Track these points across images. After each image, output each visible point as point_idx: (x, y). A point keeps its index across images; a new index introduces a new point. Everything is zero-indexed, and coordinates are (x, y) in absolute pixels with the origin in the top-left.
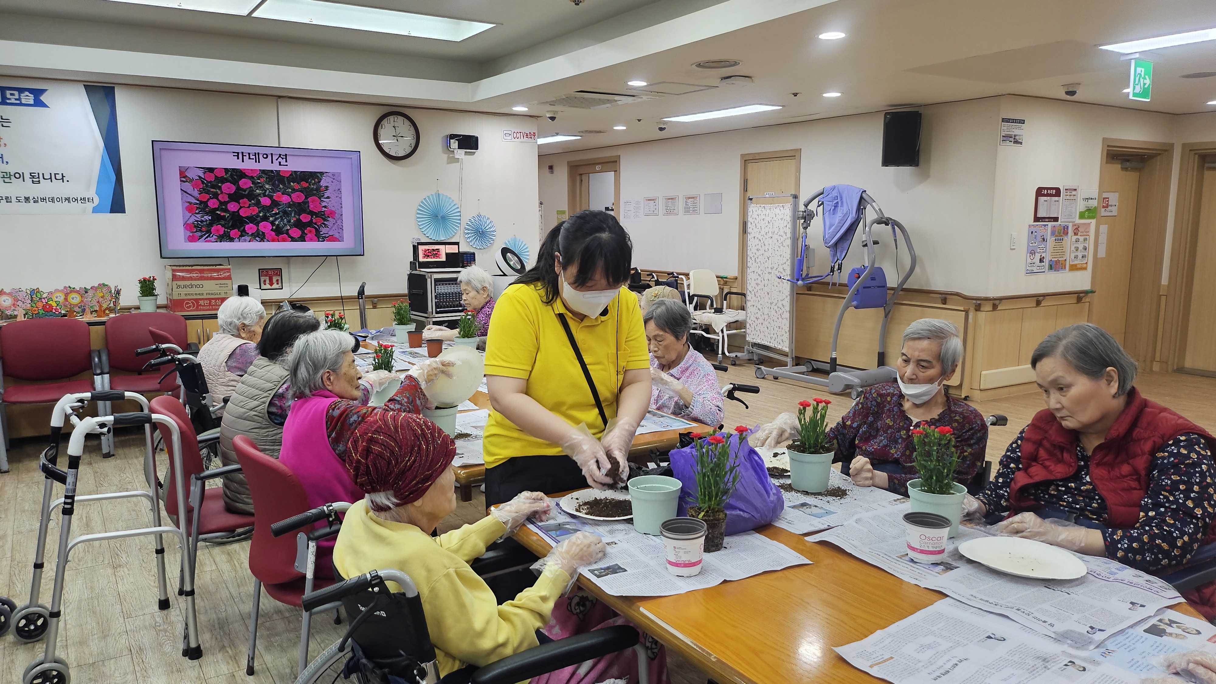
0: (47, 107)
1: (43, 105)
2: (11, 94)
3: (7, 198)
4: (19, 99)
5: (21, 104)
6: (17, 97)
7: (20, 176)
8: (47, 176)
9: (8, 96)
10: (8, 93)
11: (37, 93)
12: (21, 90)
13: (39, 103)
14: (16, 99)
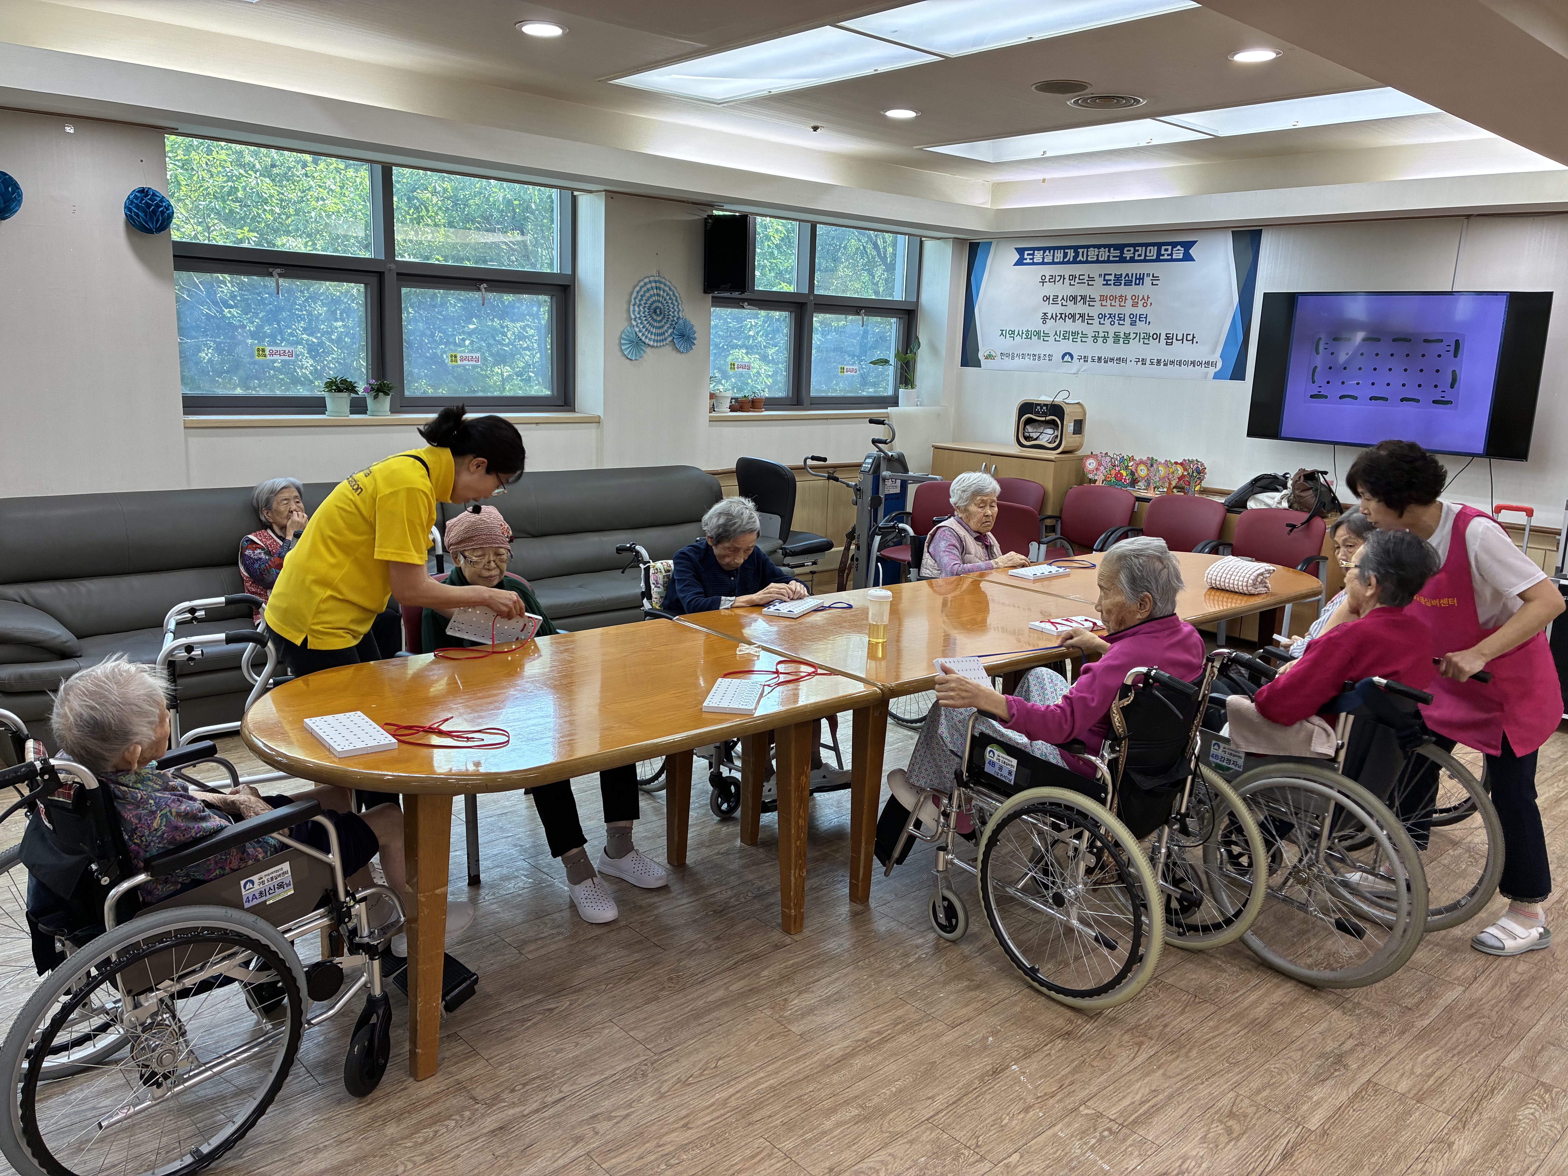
0: (1193, 260)
1: (1191, 259)
2: (1166, 250)
3: (1143, 360)
4: (1171, 255)
5: (1172, 260)
6: (1169, 252)
7: (1157, 337)
8: (1180, 338)
9: (1163, 252)
10: (1163, 248)
11: (1188, 245)
12: (1174, 245)
13: (1188, 258)
14: (1168, 255)
